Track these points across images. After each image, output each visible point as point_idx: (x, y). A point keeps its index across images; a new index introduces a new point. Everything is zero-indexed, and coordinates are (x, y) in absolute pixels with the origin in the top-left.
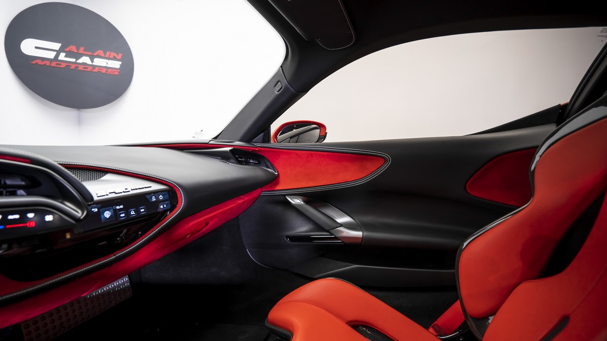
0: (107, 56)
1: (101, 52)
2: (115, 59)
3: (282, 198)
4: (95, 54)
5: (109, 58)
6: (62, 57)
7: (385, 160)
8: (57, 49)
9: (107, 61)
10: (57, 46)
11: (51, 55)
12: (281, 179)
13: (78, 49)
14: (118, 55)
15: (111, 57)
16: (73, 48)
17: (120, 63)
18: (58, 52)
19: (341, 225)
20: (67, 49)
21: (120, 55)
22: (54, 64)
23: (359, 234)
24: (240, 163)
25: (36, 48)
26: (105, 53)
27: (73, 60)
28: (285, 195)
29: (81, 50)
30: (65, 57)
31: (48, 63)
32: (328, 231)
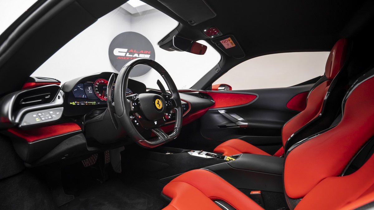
0: (145, 53)
1: (142, 51)
2: (148, 54)
3: (217, 111)
4: (140, 52)
5: (145, 54)
6: (128, 55)
7: (256, 96)
8: (126, 51)
9: (144, 55)
10: (126, 50)
11: (123, 54)
12: (216, 104)
13: (133, 51)
14: (149, 52)
15: (146, 53)
16: (132, 51)
17: (150, 55)
18: (126, 53)
19: (239, 121)
20: (130, 51)
21: (150, 52)
22: (124, 58)
23: (247, 124)
24: (202, 97)
25: (119, 52)
26: (144, 52)
27: (131, 56)
28: (218, 110)
29: (135, 51)
30: (129, 54)
31: (122, 58)
32: (235, 123)
